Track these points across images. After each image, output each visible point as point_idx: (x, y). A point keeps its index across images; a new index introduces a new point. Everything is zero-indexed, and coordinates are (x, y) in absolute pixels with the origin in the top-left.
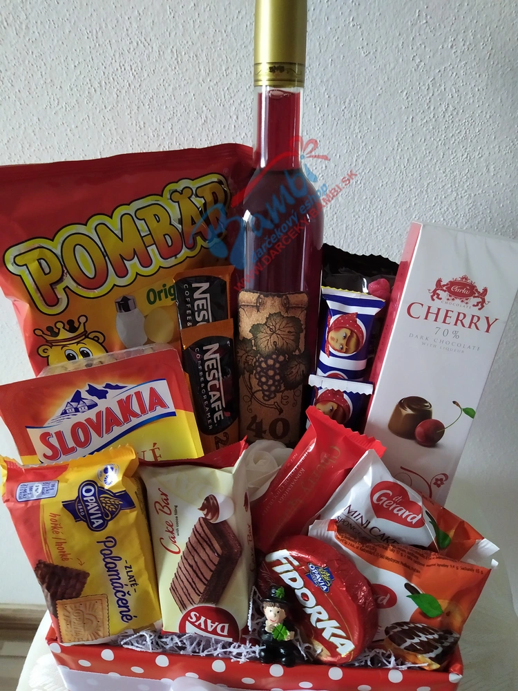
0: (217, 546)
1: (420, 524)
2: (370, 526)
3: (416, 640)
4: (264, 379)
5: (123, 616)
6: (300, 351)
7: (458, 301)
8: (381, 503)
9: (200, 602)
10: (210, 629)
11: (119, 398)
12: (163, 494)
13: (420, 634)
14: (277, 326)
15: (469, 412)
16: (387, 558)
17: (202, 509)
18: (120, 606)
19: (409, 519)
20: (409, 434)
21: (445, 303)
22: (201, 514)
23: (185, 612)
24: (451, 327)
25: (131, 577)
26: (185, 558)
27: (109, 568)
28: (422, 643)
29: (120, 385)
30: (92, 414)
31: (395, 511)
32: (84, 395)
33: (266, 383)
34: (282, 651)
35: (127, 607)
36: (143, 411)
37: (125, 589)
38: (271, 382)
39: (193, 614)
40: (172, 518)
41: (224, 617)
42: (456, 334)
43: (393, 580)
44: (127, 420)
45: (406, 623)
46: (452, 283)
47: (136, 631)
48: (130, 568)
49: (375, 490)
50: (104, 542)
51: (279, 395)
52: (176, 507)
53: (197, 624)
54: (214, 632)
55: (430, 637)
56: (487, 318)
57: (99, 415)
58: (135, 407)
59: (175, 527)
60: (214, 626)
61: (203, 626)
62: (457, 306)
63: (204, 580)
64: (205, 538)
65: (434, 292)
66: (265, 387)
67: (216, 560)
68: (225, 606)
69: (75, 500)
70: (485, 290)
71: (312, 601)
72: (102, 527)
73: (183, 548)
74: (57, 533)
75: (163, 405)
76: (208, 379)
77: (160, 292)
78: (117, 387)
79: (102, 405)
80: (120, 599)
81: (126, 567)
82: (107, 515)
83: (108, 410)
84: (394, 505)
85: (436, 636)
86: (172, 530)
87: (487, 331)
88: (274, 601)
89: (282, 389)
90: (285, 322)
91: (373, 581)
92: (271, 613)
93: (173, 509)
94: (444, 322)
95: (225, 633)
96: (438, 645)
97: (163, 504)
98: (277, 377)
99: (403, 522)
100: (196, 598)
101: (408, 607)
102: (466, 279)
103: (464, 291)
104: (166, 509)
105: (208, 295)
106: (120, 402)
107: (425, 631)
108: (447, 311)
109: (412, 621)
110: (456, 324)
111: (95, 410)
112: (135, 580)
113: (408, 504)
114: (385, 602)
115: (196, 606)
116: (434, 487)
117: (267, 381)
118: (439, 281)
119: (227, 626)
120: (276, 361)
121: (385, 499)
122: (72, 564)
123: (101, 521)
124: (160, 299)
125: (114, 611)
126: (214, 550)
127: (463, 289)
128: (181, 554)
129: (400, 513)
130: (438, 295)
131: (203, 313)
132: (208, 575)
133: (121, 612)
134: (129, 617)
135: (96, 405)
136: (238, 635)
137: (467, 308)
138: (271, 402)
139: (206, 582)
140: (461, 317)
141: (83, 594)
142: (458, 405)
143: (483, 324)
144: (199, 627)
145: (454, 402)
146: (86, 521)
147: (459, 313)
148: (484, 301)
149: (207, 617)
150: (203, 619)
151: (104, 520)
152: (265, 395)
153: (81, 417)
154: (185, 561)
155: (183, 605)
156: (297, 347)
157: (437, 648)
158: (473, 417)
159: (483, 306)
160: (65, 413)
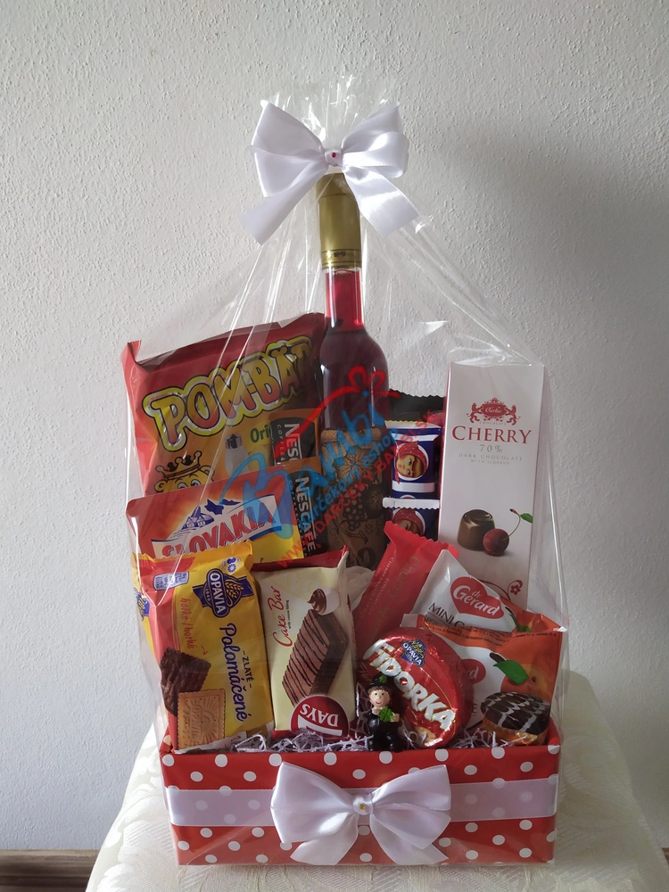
0: (325, 638)
1: (500, 614)
2: (454, 621)
3: (511, 711)
4: (348, 510)
5: (239, 713)
6: (378, 481)
7: (493, 420)
8: (461, 598)
9: (311, 693)
10: (321, 721)
11: (232, 514)
12: (276, 591)
13: (513, 704)
14: (357, 458)
15: (527, 517)
16: (472, 638)
17: (311, 602)
18: (236, 703)
19: (489, 612)
20: (478, 546)
21: (482, 423)
22: (311, 607)
23: (296, 706)
24: (493, 443)
25: (248, 670)
26: (296, 649)
27: (228, 659)
28: (516, 714)
29: (235, 500)
30: (208, 529)
31: (476, 606)
32: (204, 510)
33: (351, 513)
34: (389, 738)
35: (243, 704)
36: (254, 527)
37: (242, 684)
38: (355, 512)
39: (304, 706)
40: (284, 612)
41: (333, 707)
42: (499, 450)
43: (481, 654)
44: (238, 535)
45: (498, 695)
46: (485, 406)
47: (249, 734)
48: (247, 659)
49: (454, 585)
50: (226, 629)
51: (363, 524)
52: (288, 601)
53: (308, 716)
54: (325, 724)
55: (522, 705)
56: (521, 431)
57: (215, 529)
58: (247, 524)
59: (287, 621)
60: (325, 717)
61: (314, 719)
62: (493, 424)
63: (314, 669)
64: (315, 629)
65: (472, 415)
66: (350, 517)
67: (325, 651)
68: (334, 696)
69: (204, 585)
70: (514, 408)
71: (411, 681)
72: (224, 614)
73: (295, 640)
74: (187, 618)
75: (271, 520)
76: (301, 510)
77: (262, 432)
78: (232, 503)
79: (218, 519)
80: (236, 695)
81: (244, 659)
82: (230, 601)
83: (223, 525)
84: (474, 600)
85: (527, 703)
86: (283, 623)
87: (525, 442)
88: (378, 685)
89: (366, 517)
90: (363, 453)
91: (463, 657)
92: (376, 696)
93: (285, 604)
94: (486, 439)
95: (336, 725)
96: (531, 712)
97: (276, 600)
98: (360, 507)
99: (485, 615)
100: (307, 689)
101: (496, 678)
102: (496, 401)
103: (496, 411)
104: (278, 605)
105: (298, 435)
106: (233, 518)
107: (517, 699)
108: (487, 430)
109: (504, 691)
110: (496, 440)
111: (212, 525)
112: (250, 674)
113: (486, 599)
114: (475, 676)
115: (307, 697)
116: (512, 595)
117: (351, 511)
118: (474, 406)
119: (336, 716)
120: (358, 491)
121: (464, 594)
122: (196, 653)
123: (224, 608)
124: (262, 438)
125: (231, 707)
126: (322, 642)
127: (494, 410)
128: (293, 645)
129: (480, 608)
130: (476, 417)
131: (294, 450)
132: (318, 665)
133: (237, 709)
134: (244, 715)
135: (213, 520)
136: (348, 728)
137: (503, 424)
138: (357, 531)
139: (316, 672)
140: (499, 433)
141: (204, 687)
142: (515, 512)
143: (519, 437)
144: (310, 720)
145: (511, 510)
146: (212, 607)
147: (497, 430)
148: (515, 417)
149: (318, 709)
150: (314, 710)
151: (227, 606)
152: (350, 525)
153: (200, 532)
154: (296, 653)
155: (294, 698)
156: (376, 477)
157: (530, 716)
158: (531, 521)
159: (515, 422)
160: (185, 527)
